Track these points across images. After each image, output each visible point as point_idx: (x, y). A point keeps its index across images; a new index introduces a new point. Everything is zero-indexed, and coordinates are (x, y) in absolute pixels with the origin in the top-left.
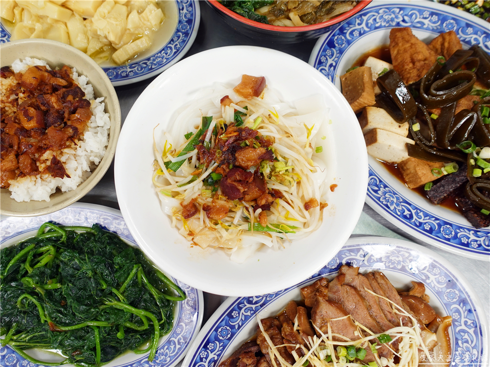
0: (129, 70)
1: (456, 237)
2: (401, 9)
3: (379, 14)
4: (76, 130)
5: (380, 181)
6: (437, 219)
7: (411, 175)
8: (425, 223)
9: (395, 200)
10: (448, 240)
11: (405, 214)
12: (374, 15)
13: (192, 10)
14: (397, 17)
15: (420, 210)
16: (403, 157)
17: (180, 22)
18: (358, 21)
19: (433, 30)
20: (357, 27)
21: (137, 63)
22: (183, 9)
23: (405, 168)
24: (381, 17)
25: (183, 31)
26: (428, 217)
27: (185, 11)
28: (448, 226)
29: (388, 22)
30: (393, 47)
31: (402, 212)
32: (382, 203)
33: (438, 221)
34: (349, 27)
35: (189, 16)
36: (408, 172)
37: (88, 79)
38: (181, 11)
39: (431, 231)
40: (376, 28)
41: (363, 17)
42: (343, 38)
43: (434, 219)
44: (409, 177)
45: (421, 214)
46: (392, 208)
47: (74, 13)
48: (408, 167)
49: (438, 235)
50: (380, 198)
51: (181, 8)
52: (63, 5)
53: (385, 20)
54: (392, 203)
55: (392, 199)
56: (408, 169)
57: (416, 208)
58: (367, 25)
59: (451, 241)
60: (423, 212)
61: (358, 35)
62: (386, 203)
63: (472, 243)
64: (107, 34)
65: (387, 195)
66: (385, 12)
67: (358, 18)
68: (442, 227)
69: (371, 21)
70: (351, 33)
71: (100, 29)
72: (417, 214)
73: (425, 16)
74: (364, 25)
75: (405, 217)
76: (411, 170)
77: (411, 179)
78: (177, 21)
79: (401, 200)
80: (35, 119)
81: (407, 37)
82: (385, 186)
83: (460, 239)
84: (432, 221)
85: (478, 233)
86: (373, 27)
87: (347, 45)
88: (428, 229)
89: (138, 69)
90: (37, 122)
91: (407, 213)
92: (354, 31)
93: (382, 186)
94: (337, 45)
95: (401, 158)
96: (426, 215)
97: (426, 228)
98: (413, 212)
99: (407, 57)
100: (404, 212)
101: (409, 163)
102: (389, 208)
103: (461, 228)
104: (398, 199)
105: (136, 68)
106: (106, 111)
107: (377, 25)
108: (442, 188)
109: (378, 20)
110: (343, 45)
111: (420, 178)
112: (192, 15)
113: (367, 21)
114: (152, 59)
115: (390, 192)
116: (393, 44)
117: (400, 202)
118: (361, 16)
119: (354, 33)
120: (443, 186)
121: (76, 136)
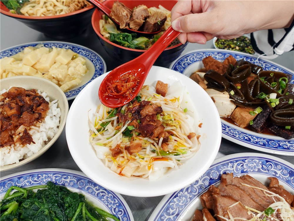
0: (69, 94)
1: (279, 146)
2: (204, 53)
3: (194, 56)
4: (40, 114)
5: (225, 125)
6: (264, 139)
7: (240, 120)
8: (259, 142)
9: (237, 133)
10: (277, 148)
11: (245, 139)
12: (192, 57)
13: (102, 65)
14: (203, 56)
15: (253, 136)
16: (232, 109)
17: (96, 71)
18: (185, 59)
19: (221, 59)
20: (186, 62)
21: (74, 90)
22: (97, 66)
23: (235, 117)
24: (196, 57)
25: (98, 74)
26: (259, 139)
27: (98, 66)
28: (272, 141)
29: (200, 58)
30: (206, 66)
31: (243, 138)
32: (230, 135)
33: (266, 140)
34: (182, 62)
35: (100, 67)
36: (238, 118)
37: (47, 94)
38: (96, 67)
39: (264, 145)
40: (195, 61)
41: (187, 58)
42: (181, 66)
43: (263, 139)
44: (239, 121)
45: (254, 137)
46: (237, 136)
47: (38, 71)
48: (236, 116)
49: (270, 146)
50: (228, 132)
51: (96, 65)
52: (32, 66)
53: (198, 58)
54: (236, 134)
55: (235, 132)
56: (236, 117)
57: (250, 135)
58: (190, 60)
59: (278, 148)
60: (255, 136)
61: (187, 65)
62: (232, 135)
63: (290, 147)
64: (57, 76)
65: (231, 131)
66: (197, 55)
67: (185, 58)
68: (269, 142)
69: (191, 59)
70: (184, 64)
71: (53, 74)
72: (252, 138)
73: (215, 54)
74: (189, 61)
75: (246, 140)
76: (238, 116)
77: (240, 122)
78: (94, 70)
79: (240, 132)
80: (15, 108)
81: (211, 60)
82: (228, 127)
83: (282, 146)
84: (262, 140)
85: (290, 142)
86: (193, 61)
87: (183, 69)
88: (262, 144)
89: (74, 92)
90: (16, 110)
91: (246, 138)
92: (185, 63)
93: (226, 127)
94: (178, 69)
95: (231, 110)
96: (258, 138)
97: (261, 144)
98: (250, 137)
99: (215, 67)
100: (245, 138)
101: (236, 113)
102: (235, 137)
103: (280, 141)
104: (238, 132)
105: (73, 92)
106: (58, 107)
107: (195, 60)
108: (259, 122)
109: (195, 58)
110: (182, 69)
111: (245, 118)
112: (102, 67)
113: (190, 59)
114: (82, 87)
115: (232, 129)
116: (206, 65)
117: (240, 133)
118: (186, 57)
119: (185, 64)
120: (259, 120)
121: (40, 118)
